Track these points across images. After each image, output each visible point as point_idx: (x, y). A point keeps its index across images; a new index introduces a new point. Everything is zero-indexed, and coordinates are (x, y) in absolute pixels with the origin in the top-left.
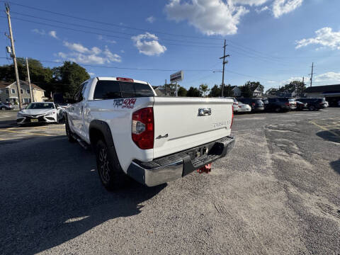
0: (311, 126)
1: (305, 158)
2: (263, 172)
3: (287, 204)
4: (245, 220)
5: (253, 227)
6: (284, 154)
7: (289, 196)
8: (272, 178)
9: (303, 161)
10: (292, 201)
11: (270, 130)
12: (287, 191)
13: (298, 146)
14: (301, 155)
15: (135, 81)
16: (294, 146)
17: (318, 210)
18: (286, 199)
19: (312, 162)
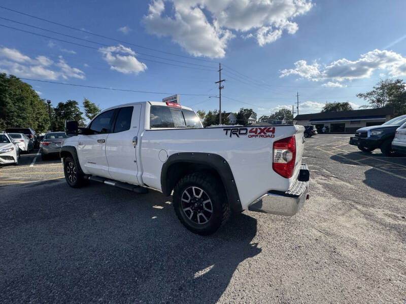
0: (320, 152)
1: (342, 180)
2: (322, 195)
3: (367, 218)
4: (352, 237)
5: (363, 241)
6: (323, 178)
7: (362, 212)
8: (334, 200)
9: (343, 182)
10: (368, 216)
12: (356, 208)
13: (327, 170)
14: (337, 178)
16: (325, 171)
17: (390, 219)
18: (362, 215)
19: (350, 183)
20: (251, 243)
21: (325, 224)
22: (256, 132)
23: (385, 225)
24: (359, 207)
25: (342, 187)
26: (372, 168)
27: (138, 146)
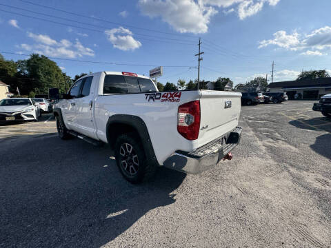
0: (282, 117)
1: (289, 143)
2: (262, 157)
3: (294, 182)
4: (268, 197)
5: (277, 202)
6: (272, 140)
7: (291, 174)
8: (271, 162)
9: (289, 146)
10: (297, 180)
11: (250, 121)
12: (289, 171)
13: (279, 134)
14: (285, 141)
15: (139, 76)
16: (277, 134)
17: (319, 184)
18: (291, 178)
19: (296, 146)
20: (171, 194)
21: (248, 183)
22: (166, 96)
23: (309, 190)
24: (292, 170)
25: (285, 150)
26: (327, 133)
27: (92, 108)
